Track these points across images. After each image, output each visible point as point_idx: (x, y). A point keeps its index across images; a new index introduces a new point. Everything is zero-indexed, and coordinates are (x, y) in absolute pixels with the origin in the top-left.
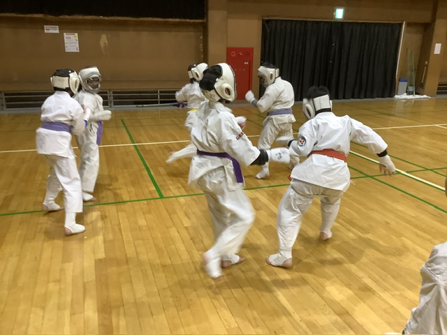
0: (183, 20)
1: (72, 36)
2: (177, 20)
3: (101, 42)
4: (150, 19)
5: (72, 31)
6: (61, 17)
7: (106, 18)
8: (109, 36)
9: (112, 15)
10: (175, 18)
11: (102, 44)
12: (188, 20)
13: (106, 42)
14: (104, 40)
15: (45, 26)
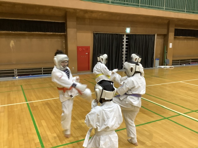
0: (54, 33)
2: (52, 33)
3: (10, 44)
7: (13, 32)
8: (15, 41)
10: (50, 32)
11: (11, 46)
12: (57, 33)
13: (13, 44)
14: (12, 43)
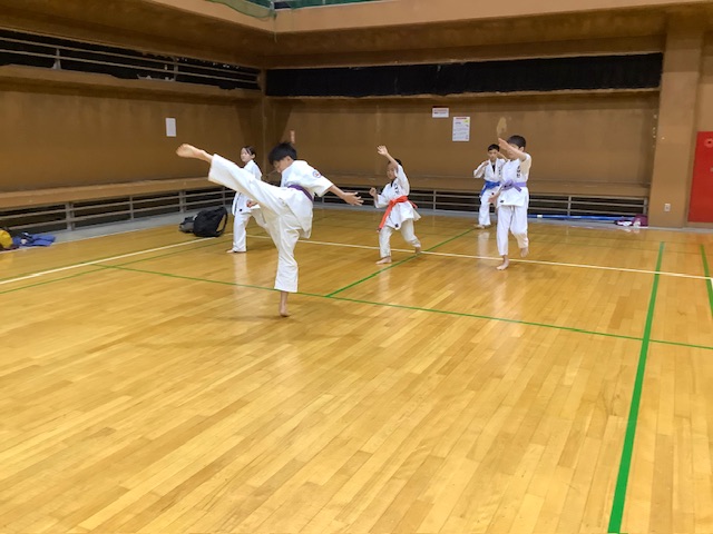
0: (620, 90)
1: (462, 121)
3: (497, 127)
5: (464, 114)
7: (504, 94)
8: (510, 118)
9: (512, 90)
10: (606, 88)
11: (499, 131)
12: (628, 90)
13: (505, 126)
14: (502, 124)
15: (434, 109)
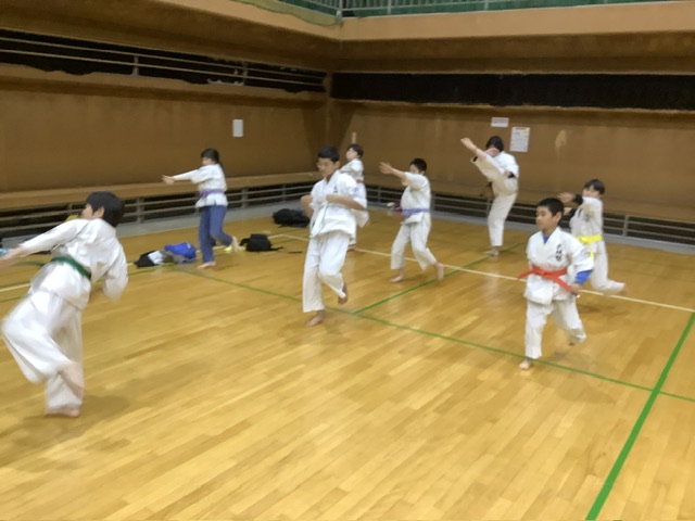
1: (522, 131)
3: (557, 140)
4: (629, 110)
5: (523, 124)
6: (508, 107)
7: (565, 109)
8: (571, 132)
9: (572, 105)
11: (558, 143)
13: (565, 140)
15: (494, 119)
